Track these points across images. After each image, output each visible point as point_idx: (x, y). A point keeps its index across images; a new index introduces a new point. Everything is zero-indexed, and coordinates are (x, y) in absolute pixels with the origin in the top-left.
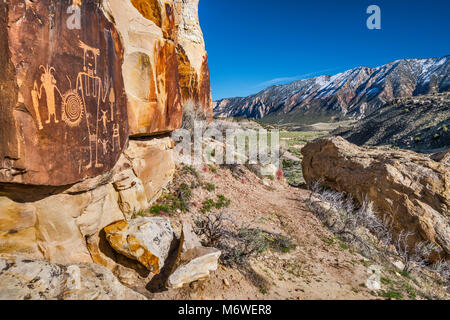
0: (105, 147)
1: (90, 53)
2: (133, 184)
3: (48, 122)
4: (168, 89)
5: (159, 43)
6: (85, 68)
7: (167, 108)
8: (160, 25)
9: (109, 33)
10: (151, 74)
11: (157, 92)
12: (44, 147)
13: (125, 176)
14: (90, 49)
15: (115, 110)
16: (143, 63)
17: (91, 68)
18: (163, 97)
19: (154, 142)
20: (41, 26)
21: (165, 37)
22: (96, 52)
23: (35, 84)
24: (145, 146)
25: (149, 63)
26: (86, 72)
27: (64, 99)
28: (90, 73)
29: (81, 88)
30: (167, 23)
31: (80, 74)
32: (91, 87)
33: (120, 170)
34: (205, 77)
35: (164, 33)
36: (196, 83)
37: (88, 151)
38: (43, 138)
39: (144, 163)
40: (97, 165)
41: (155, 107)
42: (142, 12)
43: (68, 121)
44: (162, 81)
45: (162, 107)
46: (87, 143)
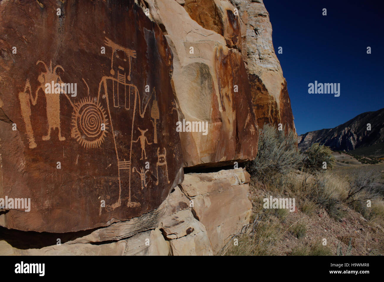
0: (143, 178)
1: (122, 54)
2: (189, 232)
3: (47, 138)
4: (236, 107)
5: (221, 51)
6: (112, 72)
7: (237, 130)
8: (222, 33)
9: (151, 34)
10: (212, 88)
11: (221, 110)
12: (36, 174)
13: (180, 219)
14: (122, 49)
15: (160, 129)
16: (202, 75)
17: (122, 72)
18: (230, 116)
19: (222, 175)
20: (42, 10)
21: (228, 46)
22: (131, 53)
23: (28, 85)
24: (210, 180)
25: (209, 74)
26: (115, 76)
27: (77, 110)
28: (121, 79)
29: (105, 96)
30: (231, 31)
31: (104, 79)
32: (122, 97)
33: (173, 211)
34: (286, 105)
35: (227, 41)
36: (277, 112)
37: (116, 184)
38: (35, 161)
39: (208, 203)
40: (130, 204)
41: (220, 129)
42: (201, 23)
43: (81, 139)
44: (228, 96)
45: (230, 128)
46: (114, 171)
